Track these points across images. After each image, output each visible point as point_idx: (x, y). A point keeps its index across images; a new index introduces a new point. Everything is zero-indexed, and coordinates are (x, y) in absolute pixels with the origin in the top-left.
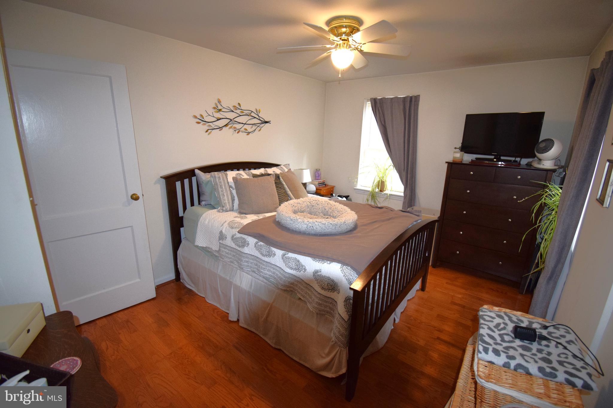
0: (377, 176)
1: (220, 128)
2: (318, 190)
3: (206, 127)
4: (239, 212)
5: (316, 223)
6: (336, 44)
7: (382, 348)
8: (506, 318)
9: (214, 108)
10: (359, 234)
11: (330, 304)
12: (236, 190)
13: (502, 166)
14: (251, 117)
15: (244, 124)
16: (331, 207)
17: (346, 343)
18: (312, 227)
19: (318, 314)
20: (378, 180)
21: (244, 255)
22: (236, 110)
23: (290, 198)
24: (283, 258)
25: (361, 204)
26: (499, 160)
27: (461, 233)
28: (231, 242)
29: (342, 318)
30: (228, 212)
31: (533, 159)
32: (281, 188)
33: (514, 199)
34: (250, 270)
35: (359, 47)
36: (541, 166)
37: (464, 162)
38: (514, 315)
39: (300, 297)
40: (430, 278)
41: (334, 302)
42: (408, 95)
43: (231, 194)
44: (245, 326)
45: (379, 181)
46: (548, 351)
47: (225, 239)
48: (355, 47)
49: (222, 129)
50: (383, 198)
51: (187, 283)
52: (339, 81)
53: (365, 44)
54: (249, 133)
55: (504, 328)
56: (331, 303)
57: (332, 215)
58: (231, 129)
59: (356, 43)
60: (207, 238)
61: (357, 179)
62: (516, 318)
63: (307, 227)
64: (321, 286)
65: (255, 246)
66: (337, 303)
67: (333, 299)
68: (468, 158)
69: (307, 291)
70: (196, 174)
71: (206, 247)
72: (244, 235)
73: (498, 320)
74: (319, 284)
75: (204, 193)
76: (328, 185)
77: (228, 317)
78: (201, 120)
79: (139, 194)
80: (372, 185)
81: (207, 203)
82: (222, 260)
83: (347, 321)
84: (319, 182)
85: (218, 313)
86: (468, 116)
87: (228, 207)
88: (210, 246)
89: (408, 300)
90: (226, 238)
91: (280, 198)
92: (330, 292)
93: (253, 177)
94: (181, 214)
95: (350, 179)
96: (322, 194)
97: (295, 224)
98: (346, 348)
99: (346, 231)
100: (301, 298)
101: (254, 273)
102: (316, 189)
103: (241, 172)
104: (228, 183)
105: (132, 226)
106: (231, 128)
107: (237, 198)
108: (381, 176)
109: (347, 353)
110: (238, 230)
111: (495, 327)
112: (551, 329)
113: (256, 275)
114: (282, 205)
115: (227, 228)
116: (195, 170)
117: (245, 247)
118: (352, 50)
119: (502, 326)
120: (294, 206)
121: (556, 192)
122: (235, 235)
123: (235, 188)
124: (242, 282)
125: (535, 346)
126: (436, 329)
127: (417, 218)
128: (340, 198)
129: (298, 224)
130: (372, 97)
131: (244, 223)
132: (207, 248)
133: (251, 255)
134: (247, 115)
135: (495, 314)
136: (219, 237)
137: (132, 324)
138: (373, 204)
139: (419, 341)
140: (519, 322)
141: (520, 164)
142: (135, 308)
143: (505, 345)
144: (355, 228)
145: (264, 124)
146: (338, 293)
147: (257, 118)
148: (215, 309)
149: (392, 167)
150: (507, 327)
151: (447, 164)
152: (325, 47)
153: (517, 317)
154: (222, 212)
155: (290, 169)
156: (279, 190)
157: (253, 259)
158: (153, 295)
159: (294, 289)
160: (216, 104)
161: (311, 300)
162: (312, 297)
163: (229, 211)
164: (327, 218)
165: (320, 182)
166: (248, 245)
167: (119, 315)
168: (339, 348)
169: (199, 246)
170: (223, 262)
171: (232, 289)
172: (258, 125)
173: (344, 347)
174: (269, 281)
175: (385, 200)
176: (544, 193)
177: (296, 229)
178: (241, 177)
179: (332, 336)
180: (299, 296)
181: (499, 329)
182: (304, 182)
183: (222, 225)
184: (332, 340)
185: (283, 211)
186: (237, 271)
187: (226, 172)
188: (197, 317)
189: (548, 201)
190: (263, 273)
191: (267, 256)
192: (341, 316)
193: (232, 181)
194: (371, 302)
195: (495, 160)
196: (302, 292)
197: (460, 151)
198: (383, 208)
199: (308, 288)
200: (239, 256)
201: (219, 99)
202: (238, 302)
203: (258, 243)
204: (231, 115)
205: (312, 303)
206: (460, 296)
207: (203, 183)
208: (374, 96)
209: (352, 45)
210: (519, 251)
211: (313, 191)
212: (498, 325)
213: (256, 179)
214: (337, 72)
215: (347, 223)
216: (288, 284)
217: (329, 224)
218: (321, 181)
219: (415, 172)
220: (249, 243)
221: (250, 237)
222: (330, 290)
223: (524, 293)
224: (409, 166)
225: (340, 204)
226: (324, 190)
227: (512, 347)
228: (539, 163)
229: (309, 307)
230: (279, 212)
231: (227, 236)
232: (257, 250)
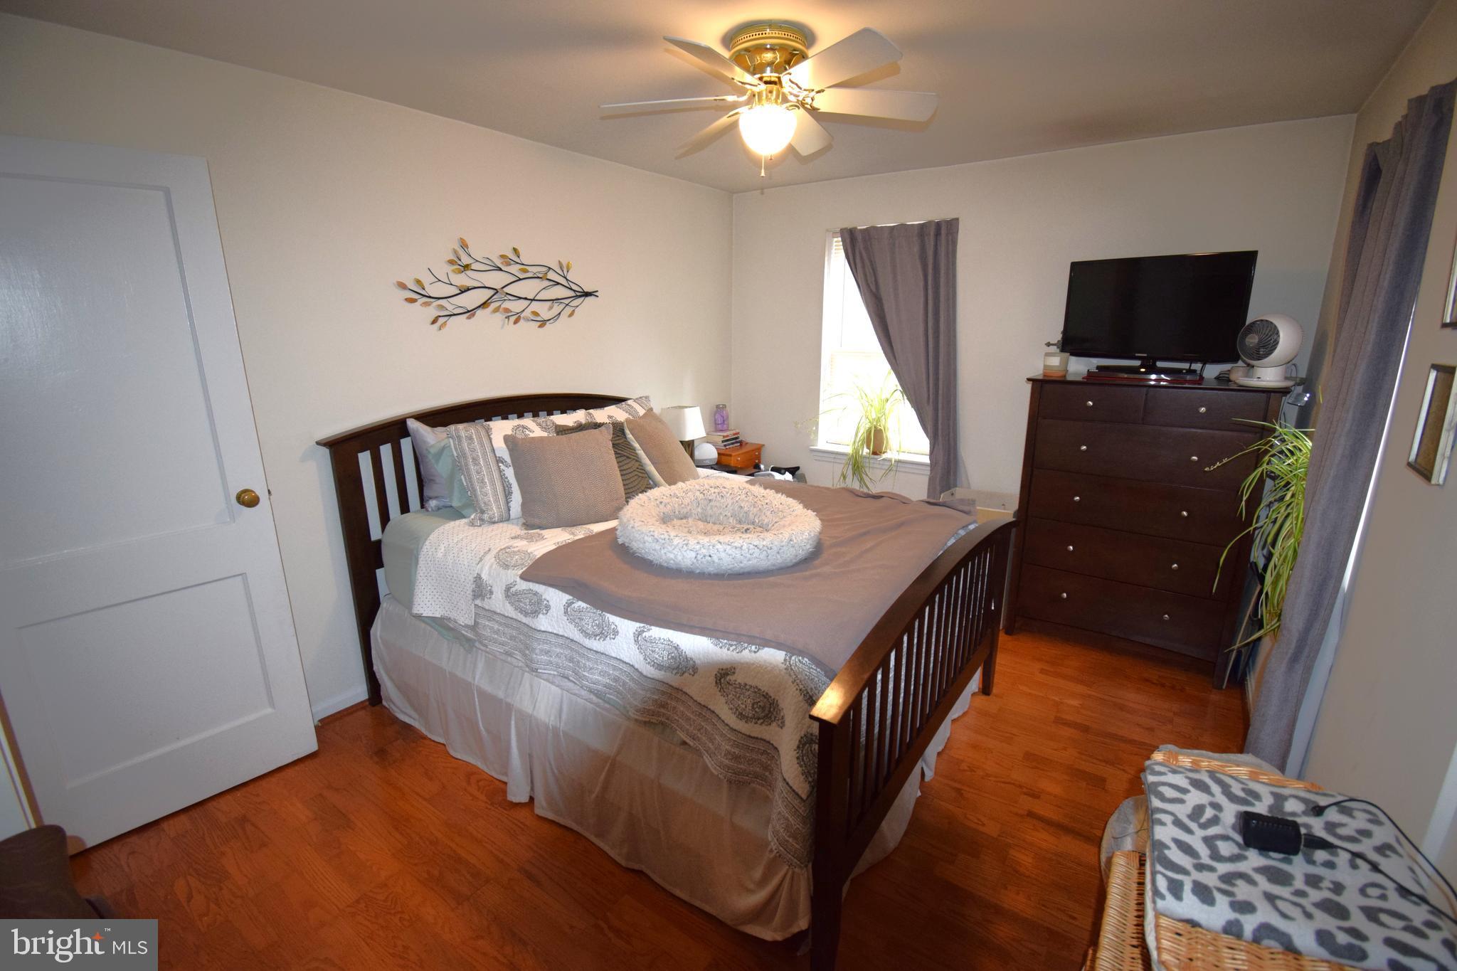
0: (864, 418)
1: (469, 311)
2: (723, 458)
3: (432, 312)
4: (524, 524)
5: (719, 546)
6: (749, 92)
7: (896, 849)
8: (1216, 789)
9: (451, 262)
10: (827, 569)
11: (762, 754)
12: (514, 469)
13: (1162, 383)
14: (547, 283)
15: (530, 300)
16: (756, 502)
17: (806, 854)
18: (710, 556)
19: (733, 782)
20: (868, 426)
21: (538, 636)
22: (508, 264)
23: (652, 481)
24: (636, 641)
25: (828, 489)
26: (1152, 369)
27: (1071, 548)
28: (504, 605)
29: (794, 791)
30: (496, 525)
31: (1233, 365)
32: (628, 457)
33: (1194, 462)
34: (555, 673)
35: (808, 101)
36: (1253, 382)
37: (1069, 378)
38: (1233, 777)
39: (685, 739)
40: (1002, 662)
41: (770, 750)
42: (930, 219)
43: (502, 478)
44: (550, 816)
45: (870, 428)
46: (1334, 879)
47: (488, 596)
48: (798, 100)
49: (473, 315)
50: (881, 469)
51: (398, 707)
52: (762, 188)
53: (823, 91)
54: (543, 323)
55: (1215, 821)
56: (764, 752)
57: (757, 521)
58: (497, 314)
59: (801, 88)
60: (444, 593)
61: (817, 428)
62: (1241, 786)
63: (696, 557)
64: (737, 710)
65: (565, 613)
66: (778, 751)
67: (769, 742)
68: (1079, 367)
69: (703, 724)
70: (411, 432)
71: (442, 619)
72: (537, 585)
73: (1195, 797)
74: (732, 706)
75: (432, 478)
76: (747, 443)
77: (504, 792)
78: (418, 294)
79: (261, 492)
80: (853, 440)
81: (441, 504)
82: (482, 648)
83: (807, 799)
84: (724, 437)
85: (480, 783)
86: (1075, 267)
87: (495, 511)
88: (453, 615)
89: (954, 721)
90: (491, 593)
91: (627, 482)
92: (761, 724)
93: (558, 435)
94: (375, 532)
95: (799, 426)
96: (732, 465)
97: (666, 549)
98: (806, 866)
99: (794, 561)
100: (688, 741)
101: (566, 680)
102: (719, 454)
103: (528, 421)
104: (493, 450)
105: (245, 573)
106: (497, 310)
107: (517, 488)
108: (874, 417)
109: (808, 879)
110: (520, 572)
111: (1191, 817)
112: (1332, 815)
113: (571, 685)
114: (633, 502)
115: (494, 567)
116: (407, 420)
117: (541, 616)
118: (790, 108)
119: (1209, 813)
120: (661, 503)
121: (1295, 444)
122: (514, 584)
123: (512, 462)
124: (537, 704)
125: (1298, 867)
126: (1025, 790)
127: (966, 518)
128: (777, 476)
129: (674, 552)
130: (844, 226)
131: (535, 553)
132: (444, 619)
133: (555, 634)
134: (538, 277)
135: (1187, 777)
136: (473, 591)
137: (253, 825)
138: (856, 485)
139: (984, 825)
140: (1249, 798)
141: (1202, 378)
142: (264, 783)
143: (1223, 868)
144: (817, 551)
145: (583, 298)
146: (782, 728)
147: (561, 284)
148: (471, 773)
149: (899, 395)
150: (1221, 815)
151: (1031, 382)
152: (723, 100)
153: (1243, 783)
154: (480, 526)
155: (651, 409)
156: (623, 463)
157: (561, 646)
158: (311, 745)
159: (668, 719)
160: (455, 252)
161: (712, 747)
162: (715, 739)
163: (497, 522)
164: (747, 530)
165: (727, 436)
166: (547, 611)
167: (222, 803)
168: (787, 867)
169: (424, 615)
170: (487, 655)
171: (513, 722)
172: (566, 301)
173: (800, 867)
174: (604, 700)
175: (885, 474)
176: (1267, 447)
177: (668, 563)
178: (526, 435)
179: (770, 839)
180: (682, 736)
181: (1202, 824)
182: (688, 438)
183: (481, 560)
184: (769, 849)
185: (634, 520)
186: (523, 675)
187: (488, 423)
188: (425, 799)
189: (1278, 466)
190: (587, 681)
191: (598, 638)
192: (791, 788)
193: (504, 446)
194: (864, 743)
195: (1143, 370)
196: (688, 727)
197: (1058, 350)
198: (883, 497)
199: (705, 716)
200: (526, 637)
201: (461, 239)
202: (530, 756)
203: (574, 603)
204: (496, 280)
205: (714, 753)
206: (1075, 703)
207: (429, 452)
208: (849, 225)
209: (791, 94)
210: (1214, 591)
211: (710, 460)
212: (1197, 812)
213: (564, 438)
214: (754, 161)
215: (795, 541)
216: (653, 707)
217: (752, 546)
218: (730, 434)
219: (955, 406)
220: (551, 603)
221: (553, 590)
222: (759, 719)
223: (1224, 687)
224: (940, 392)
225: (777, 492)
226: (738, 455)
227: (1242, 876)
228: (1247, 375)
229: (710, 765)
230: (625, 520)
231: (494, 589)
232: (572, 621)
